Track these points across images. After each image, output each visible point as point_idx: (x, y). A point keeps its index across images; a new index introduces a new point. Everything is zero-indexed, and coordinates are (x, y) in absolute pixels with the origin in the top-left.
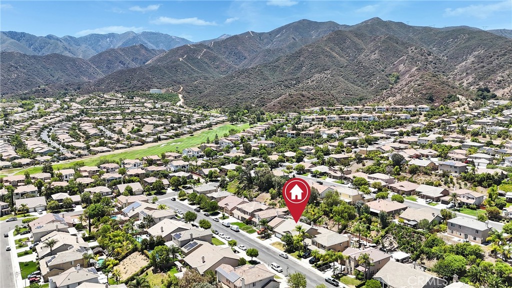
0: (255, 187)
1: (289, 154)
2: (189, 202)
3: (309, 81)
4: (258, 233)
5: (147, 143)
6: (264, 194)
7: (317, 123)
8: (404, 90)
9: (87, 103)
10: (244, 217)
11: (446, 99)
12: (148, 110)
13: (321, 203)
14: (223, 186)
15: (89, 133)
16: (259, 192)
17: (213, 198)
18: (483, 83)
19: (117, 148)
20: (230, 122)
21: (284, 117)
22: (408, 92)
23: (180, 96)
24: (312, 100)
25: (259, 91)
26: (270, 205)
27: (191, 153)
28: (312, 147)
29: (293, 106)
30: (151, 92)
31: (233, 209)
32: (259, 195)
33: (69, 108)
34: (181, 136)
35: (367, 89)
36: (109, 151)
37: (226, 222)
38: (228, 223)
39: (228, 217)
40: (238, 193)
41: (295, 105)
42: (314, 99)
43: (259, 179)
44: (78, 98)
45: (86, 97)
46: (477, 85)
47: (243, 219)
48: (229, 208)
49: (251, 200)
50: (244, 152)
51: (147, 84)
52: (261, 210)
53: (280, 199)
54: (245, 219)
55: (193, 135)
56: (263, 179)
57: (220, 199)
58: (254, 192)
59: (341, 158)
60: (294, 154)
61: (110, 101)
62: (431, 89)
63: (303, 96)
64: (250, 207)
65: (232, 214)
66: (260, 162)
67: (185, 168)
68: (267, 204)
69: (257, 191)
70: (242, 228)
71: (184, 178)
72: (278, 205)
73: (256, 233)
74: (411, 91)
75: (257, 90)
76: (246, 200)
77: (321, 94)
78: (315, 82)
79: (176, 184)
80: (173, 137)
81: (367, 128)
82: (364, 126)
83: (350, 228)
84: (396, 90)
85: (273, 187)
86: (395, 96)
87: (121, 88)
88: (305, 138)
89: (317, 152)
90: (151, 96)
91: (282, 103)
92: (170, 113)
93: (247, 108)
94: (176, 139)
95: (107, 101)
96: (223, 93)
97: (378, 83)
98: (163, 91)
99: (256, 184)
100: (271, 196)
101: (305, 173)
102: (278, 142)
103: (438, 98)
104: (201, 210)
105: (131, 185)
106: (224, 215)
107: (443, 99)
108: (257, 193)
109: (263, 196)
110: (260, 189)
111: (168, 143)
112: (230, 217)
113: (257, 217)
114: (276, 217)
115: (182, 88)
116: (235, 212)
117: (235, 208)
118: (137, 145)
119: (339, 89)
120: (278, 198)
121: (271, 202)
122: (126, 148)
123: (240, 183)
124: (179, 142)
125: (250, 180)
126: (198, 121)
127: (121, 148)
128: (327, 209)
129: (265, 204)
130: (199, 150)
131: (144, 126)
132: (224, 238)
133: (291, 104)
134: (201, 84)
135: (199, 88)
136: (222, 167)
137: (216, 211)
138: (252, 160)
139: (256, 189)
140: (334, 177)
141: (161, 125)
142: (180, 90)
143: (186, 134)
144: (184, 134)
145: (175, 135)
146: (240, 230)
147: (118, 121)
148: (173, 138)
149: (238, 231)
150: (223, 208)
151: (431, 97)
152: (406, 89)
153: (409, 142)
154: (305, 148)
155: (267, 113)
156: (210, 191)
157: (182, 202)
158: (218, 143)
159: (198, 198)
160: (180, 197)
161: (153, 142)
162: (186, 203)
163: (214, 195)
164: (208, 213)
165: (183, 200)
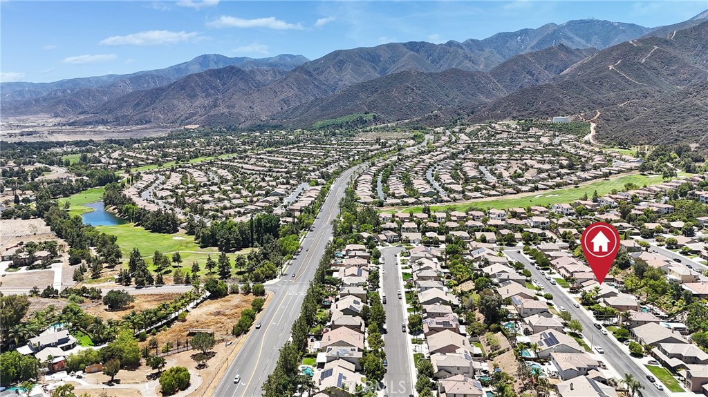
2: (529, 256)
5: (523, 192)
9: (476, 135)
10: (566, 275)
12: (542, 147)
14: (571, 247)
15: (469, 175)
17: (550, 256)
19: (490, 196)
20: (641, 170)
23: (593, 125)
27: (560, 210)
30: (554, 120)
31: (560, 268)
33: (456, 142)
34: (564, 187)
36: (482, 197)
39: (555, 273)
44: (468, 128)
45: (477, 126)
48: (558, 266)
50: (621, 215)
52: (582, 272)
55: (577, 187)
57: (556, 258)
61: (501, 133)
64: (574, 268)
65: (559, 272)
67: (543, 225)
71: (535, 234)
73: (569, 288)
79: (526, 239)
80: (553, 187)
87: (520, 113)
90: (552, 127)
94: (557, 189)
95: (498, 133)
98: (570, 120)
104: (536, 264)
105: (486, 234)
106: (551, 271)
111: (545, 194)
112: (557, 273)
116: (562, 270)
117: (562, 267)
118: (510, 194)
122: (499, 195)
124: (558, 193)
127: (493, 195)
130: (571, 207)
131: (528, 169)
134: (630, 106)
137: (547, 267)
142: (595, 117)
143: (571, 184)
144: (569, 184)
145: (557, 185)
147: (502, 161)
148: (553, 189)
149: (555, 285)
150: (554, 265)
156: (552, 250)
157: (525, 256)
158: (596, 201)
159: (538, 254)
160: (524, 250)
161: (529, 191)
162: (527, 257)
163: (552, 254)
164: (540, 268)
165: (526, 254)
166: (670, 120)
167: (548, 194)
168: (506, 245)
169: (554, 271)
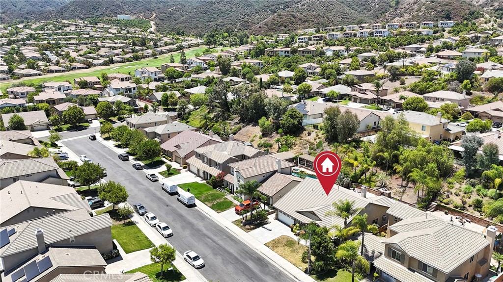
0: (234, 116)
1: (285, 74)
2: (114, 143)
3: (299, 6)
4: (236, 210)
5: (95, 65)
6: (250, 128)
7: (315, 42)
8: (413, 9)
9: (42, 29)
10: (209, 172)
11: (467, 16)
12: (111, 35)
13: (362, 141)
14: (183, 116)
15: (25, 57)
16: (241, 125)
17: (155, 135)
18: (498, 4)
19: (52, 72)
20: (207, 45)
21: (273, 38)
22: (419, 10)
23: (152, 23)
24: (304, 22)
25: (242, 17)
26: (260, 146)
27: (146, 75)
28: (315, 65)
29: (283, 28)
30: (118, 18)
31: (188, 156)
32: (240, 129)
33: (17, 33)
34: (142, 59)
35: (364, 13)
36: (40, 75)
37: (170, 182)
38: (174, 187)
39: (178, 171)
40: (205, 128)
41: (285, 27)
42: (306, 21)
43: (240, 102)
44: (34, 25)
45: (43, 23)
46: (491, 6)
47: (207, 176)
48: (182, 154)
49: (226, 138)
50: (220, 73)
51: (116, 11)
52: (243, 157)
53: (279, 135)
54: (211, 176)
55: (157, 58)
56: (247, 102)
57: (169, 136)
58: (232, 125)
59: (364, 76)
60: (291, 74)
61: (69, 26)
62: (447, 5)
63: (294, 17)
64: (221, 152)
65: (186, 166)
66: (242, 83)
67: (131, 92)
68: (255, 144)
69: (238, 124)
70: (203, 198)
71: (119, 104)
72: (276, 146)
73: (232, 210)
74: (422, 9)
75: (240, 15)
76: (216, 138)
77: (315, 16)
78: (306, 6)
79: (104, 112)
80: (130, 59)
81: (382, 45)
82: (378, 43)
83: (448, 197)
84: (402, 10)
85: (266, 114)
86: (402, 16)
87: (87, 16)
88: (303, 56)
89: (324, 69)
90: (118, 23)
91: (270, 24)
92: (136, 37)
93: (227, 31)
94: (134, 61)
95: (65, 27)
96: (201, 19)
97: (377, 6)
98: (133, 18)
99: (235, 112)
100: (263, 131)
101: (312, 97)
102: (267, 62)
103: (456, 15)
104: (131, 157)
106: (169, 167)
107: (463, 17)
108: (238, 126)
109: (248, 131)
110: (242, 120)
111: (121, 66)
112: (183, 171)
113: (235, 173)
114: (275, 172)
115: (155, 14)
116: (193, 161)
117: (193, 153)
118: (80, 68)
119: (334, 12)
120: (274, 134)
121: (262, 141)
122: (64, 71)
123: (209, 113)
124: (137, 64)
125: (226, 106)
126: (166, 44)
127: (57, 71)
128: (386, 155)
129: (252, 146)
130: (158, 70)
131: (99, 49)
132: (154, 226)
133: (281, 25)
134: (177, 11)
135: (174, 15)
136: (186, 90)
137: (156, 159)
138: (231, 80)
139: (236, 120)
140: (362, 101)
141: (120, 48)
142: (153, 17)
143: (149, 57)
144: (146, 57)
145: (134, 58)
146: (197, 202)
147: (70, 45)
148: (131, 61)
149: (194, 205)
150: (172, 153)
151: (448, 14)
152: (416, 7)
153: (449, 56)
154: (306, 65)
155: (252, 36)
156: (156, 124)
157: (106, 143)
158: (185, 63)
159: (131, 135)
160: (103, 133)
161: (103, 65)
162: (111, 144)
163: (160, 130)
164: (142, 164)
165: (107, 139)
166: (207, 19)
167: (127, 66)
168: (68, 129)
169: (175, 165)
